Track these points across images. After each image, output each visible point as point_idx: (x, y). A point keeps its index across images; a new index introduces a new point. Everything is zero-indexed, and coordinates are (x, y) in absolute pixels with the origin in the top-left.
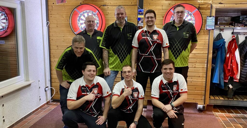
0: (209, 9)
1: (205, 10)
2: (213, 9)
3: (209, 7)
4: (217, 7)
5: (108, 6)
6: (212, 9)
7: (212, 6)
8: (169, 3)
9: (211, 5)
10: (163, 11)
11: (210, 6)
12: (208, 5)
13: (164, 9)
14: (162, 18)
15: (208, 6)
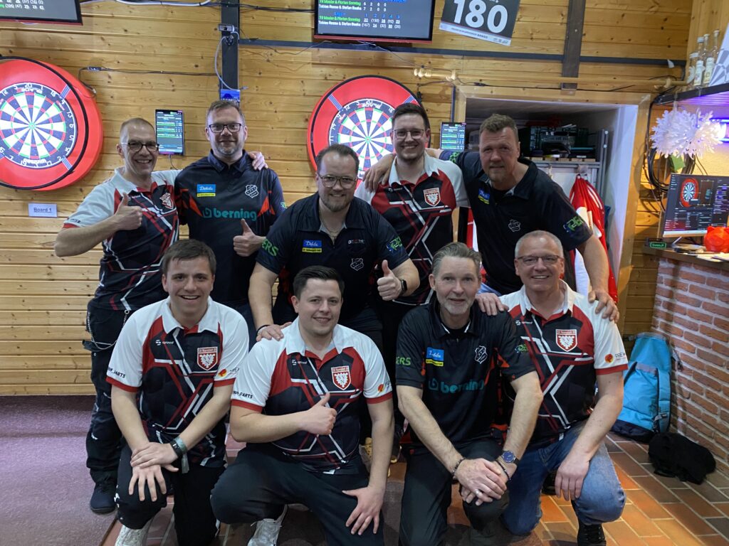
0: (446, 100)
1: (435, 104)
2: (458, 100)
3: (449, 95)
4: (470, 94)
5: (110, 73)
6: (456, 101)
7: (457, 91)
8: (324, 73)
9: (455, 87)
10: (307, 98)
11: (449, 92)
12: (443, 86)
13: (307, 94)
14: (302, 124)
15: (444, 91)
